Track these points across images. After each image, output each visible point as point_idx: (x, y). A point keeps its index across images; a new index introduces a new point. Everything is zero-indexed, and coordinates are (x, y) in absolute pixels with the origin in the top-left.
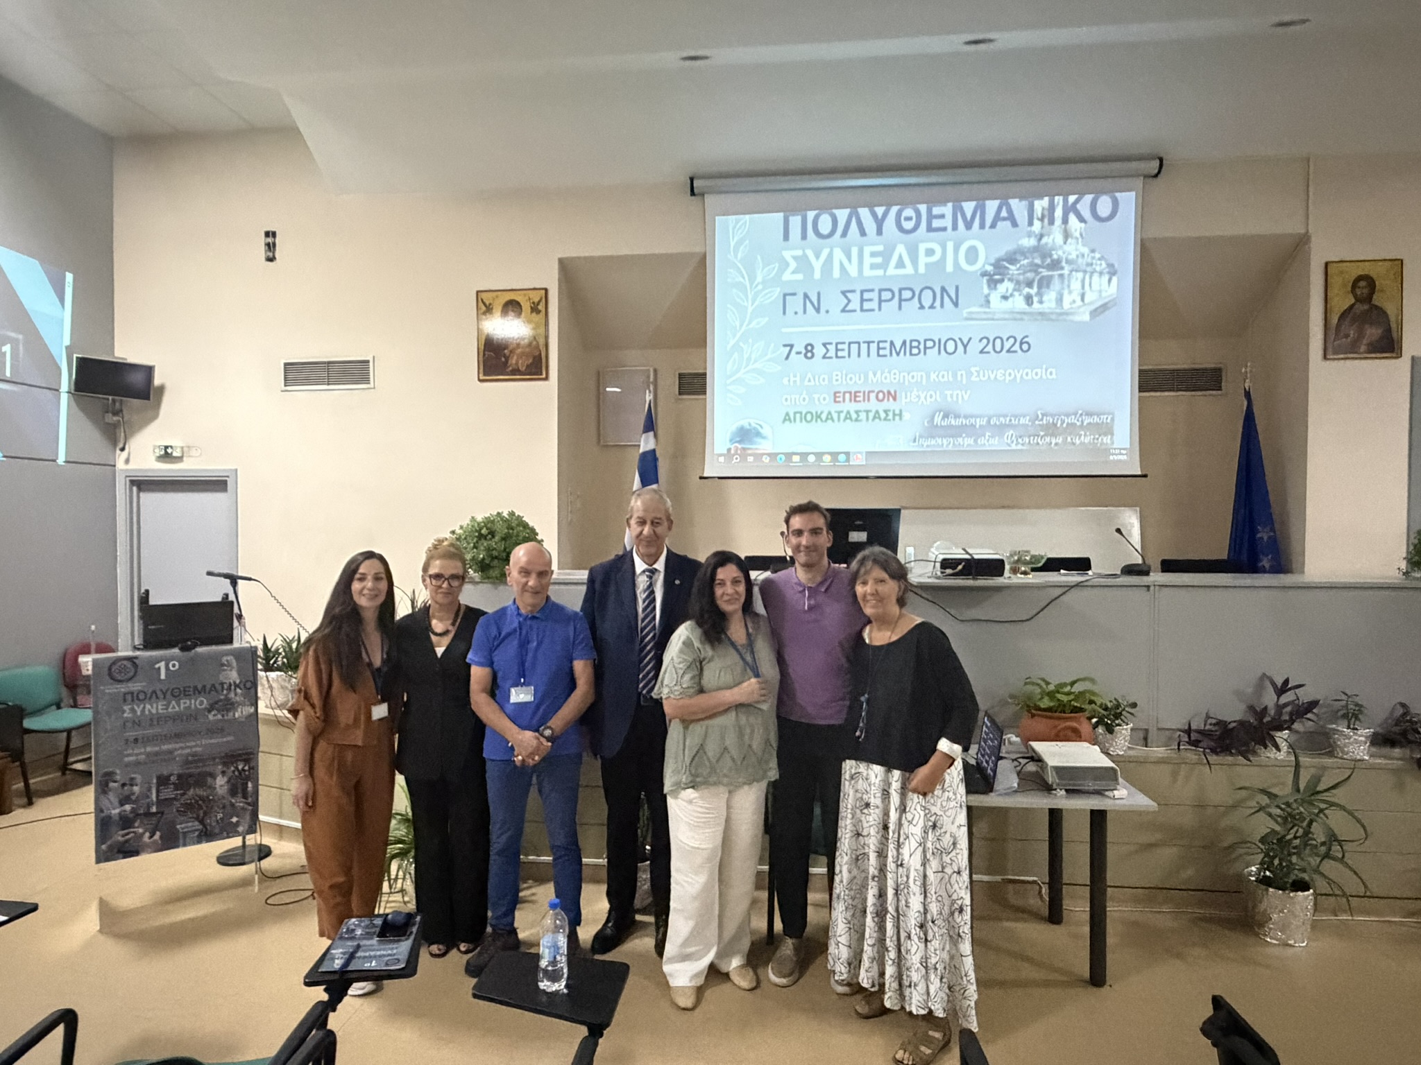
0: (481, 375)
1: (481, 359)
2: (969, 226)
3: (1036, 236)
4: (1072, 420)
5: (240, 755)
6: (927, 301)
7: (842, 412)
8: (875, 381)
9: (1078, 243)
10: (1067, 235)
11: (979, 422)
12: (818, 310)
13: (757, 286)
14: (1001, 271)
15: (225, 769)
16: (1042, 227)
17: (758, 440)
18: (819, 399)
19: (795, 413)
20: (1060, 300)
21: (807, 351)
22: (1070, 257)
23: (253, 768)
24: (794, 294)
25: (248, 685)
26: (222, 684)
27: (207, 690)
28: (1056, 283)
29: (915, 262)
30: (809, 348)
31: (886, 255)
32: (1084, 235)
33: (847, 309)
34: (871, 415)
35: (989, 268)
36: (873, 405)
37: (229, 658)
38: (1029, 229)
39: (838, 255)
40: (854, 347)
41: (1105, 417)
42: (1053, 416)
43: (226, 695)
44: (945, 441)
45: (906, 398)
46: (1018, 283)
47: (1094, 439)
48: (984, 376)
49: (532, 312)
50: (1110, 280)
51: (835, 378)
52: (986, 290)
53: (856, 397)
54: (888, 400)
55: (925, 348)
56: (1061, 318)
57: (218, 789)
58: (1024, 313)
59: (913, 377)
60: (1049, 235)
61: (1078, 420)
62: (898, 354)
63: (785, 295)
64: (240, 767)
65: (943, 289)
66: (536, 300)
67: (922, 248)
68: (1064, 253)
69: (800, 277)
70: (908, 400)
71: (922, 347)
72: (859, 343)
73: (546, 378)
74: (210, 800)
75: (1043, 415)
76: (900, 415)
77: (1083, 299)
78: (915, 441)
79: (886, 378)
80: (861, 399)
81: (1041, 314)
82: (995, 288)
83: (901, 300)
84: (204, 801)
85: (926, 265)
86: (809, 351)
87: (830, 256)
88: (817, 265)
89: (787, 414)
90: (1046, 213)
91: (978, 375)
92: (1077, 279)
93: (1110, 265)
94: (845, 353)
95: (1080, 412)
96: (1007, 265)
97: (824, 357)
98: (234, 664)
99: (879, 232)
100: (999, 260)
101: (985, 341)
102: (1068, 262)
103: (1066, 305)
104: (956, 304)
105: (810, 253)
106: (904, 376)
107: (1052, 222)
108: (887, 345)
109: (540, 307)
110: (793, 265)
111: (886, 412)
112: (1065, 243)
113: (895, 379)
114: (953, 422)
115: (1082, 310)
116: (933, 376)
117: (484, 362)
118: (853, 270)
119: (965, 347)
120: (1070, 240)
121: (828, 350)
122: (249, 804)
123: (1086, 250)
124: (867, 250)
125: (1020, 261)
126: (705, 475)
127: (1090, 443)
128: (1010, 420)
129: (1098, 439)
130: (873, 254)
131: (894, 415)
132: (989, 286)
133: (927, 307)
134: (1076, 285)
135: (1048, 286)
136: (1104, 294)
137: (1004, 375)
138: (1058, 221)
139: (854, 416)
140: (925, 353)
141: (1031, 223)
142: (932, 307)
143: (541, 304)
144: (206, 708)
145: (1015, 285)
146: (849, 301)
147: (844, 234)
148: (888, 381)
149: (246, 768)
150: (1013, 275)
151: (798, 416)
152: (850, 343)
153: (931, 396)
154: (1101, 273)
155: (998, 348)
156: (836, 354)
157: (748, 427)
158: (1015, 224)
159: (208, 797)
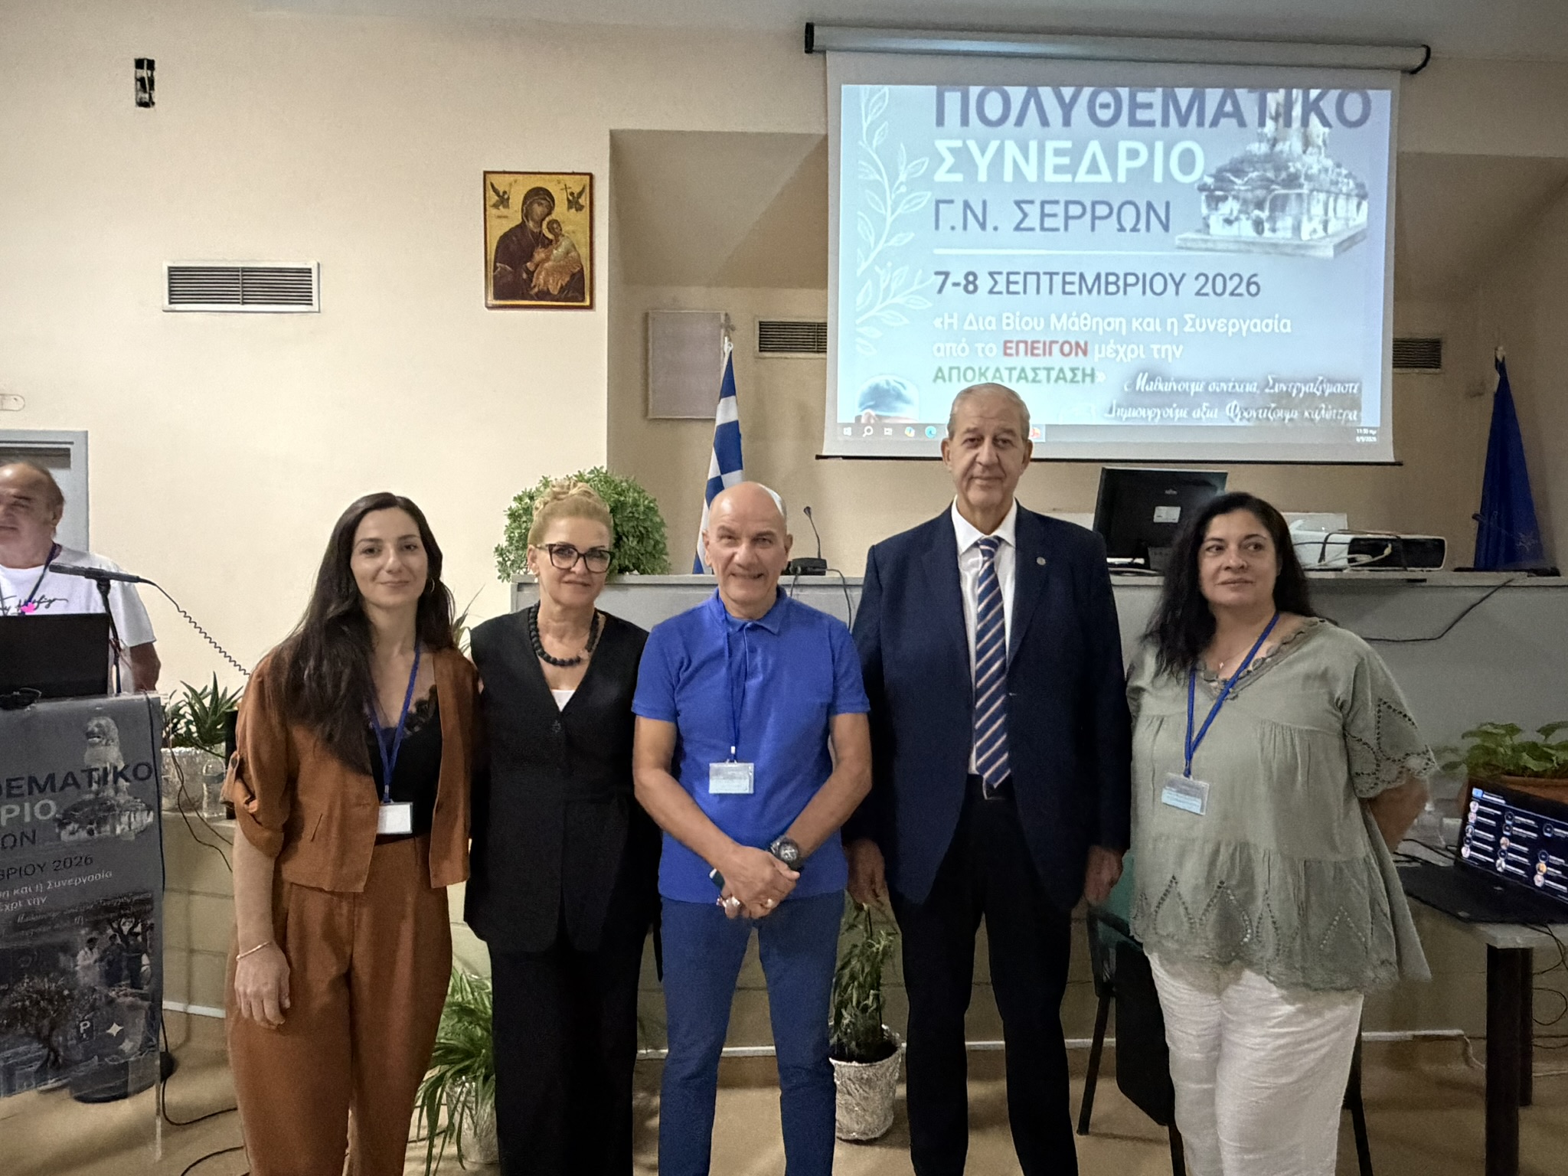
0: (489, 298)
1: (491, 274)
2: (1183, 121)
3: (1268, 140)
4: (1311, 388)
5: (124, 906)
6: (1129, 219)
7: (1015, 369)
8: (1059, 327)
9: (1320, 153)
10: (1307, 142)
11: (1196, 388)
12: (983, 226)
13: (898, 188)
14: (1225, 185)
15: (94, 935)
16: (1276, 129)
17: (900, 405)
18: (983, 349)
19: (951, 369)
20: (1297, 228)
21: (968, 282)
22: (1310, 172)
23: (152, 927)
24: (951, 202)
25: (143, 772)
26: (90, 771)
27: (59, 783)
28: (1293, 207)
29: (1113, 167)
30: (971, 278)
31: (1076, 154)
32: (1328, 142)
33: (1022, 226)
34: (1054, 374)
35: (1209, 181)
36: (1056, 360)
37: (103, 722)
38: (1259, 130)
39: (1011, 149)
40: (1032, 279)
41: (1351, 385)
42: (1286, 382)
43: (97, 793)
44: (1150, 412)
45: (1100, 352)
46: (1245, 202)
47: (1337, 415)
48: (1201, 326)
49: (570, 208)
50: (1359, 205)
51: (1005, 321)
52: (1204, 211)
53: (1033, 348)
54: (1077, 354)
55: (1126, 285)
56: (1299, 252)
57: (80, 975)
58: (1253, 243)
59: (1109, 324)
60: (1285, 140)
61: (1318, 390)
62: (1090, 291)
63: (938, 202)
64: (126, 929)
65: (1150, 206)
66: (577, 190)
67: (1123, 146)
68: (1303, 165)
69: (958, 177)
70: (1103, 355)
71: (1121, 283)
72: (1038, 274)
73: (591, 307)
74: (64, 998)
75: (1275, 381)
76: (1092, 375)
77: (1325, 229)
78: (1110, 412)
79: (1073, 324)
80: (1040, 352)
81: (1275, 245)
82: (1216, 209)
83: (1094, 218)
84: (50, 1001)
85: (1129, 171)
86: (970, 283)
87: (1000, 151)
88: (983, 163)
89: (940, 370)
90: (1282, 110)
91: (1193, 326)
92: (1318, 201)
93: (1360, 186)
94: (1019, 288)
95: (1320, 378)
96: (1232, 178)
97: (991, 292)
98: (114, 732)
99: (1067, 122)
100: (1221, 171)
101: (1202, 279)
102: (1309, 178)
103: (1305, 235)
104: (1166, 228)
105: (972, 145)
106: (1097, 323)
107: (1288, 123)
108: (1076, 279)
109: (582, 201)
110: (950, 160)
111: (1073, 370)
112: (1304, 152)
113: (1085, 325)
114: (1161, 387)
115: (1324, 242)
116: (1135, 324)
117: (495, 277)
118: (1030, 172)
119: (1177, 285)
120: (1310, 149)
121: (996, 283)
122: (143, 997)
123: (1329, 163)
124: (1050, 146)
125: (1247, 173)
126: (824, 453)
127: (1331, 419)
128: (1234, 387)
129: (1342, 415)
130: (1058, 153)
131: (1084, 375)
132: (1209, 206)
133: (1128, 229)
134: (1317, 210)
135: (1283, 209)
136: (1351, 223)
137: (1227, 325)
138: (1296, 124)
139: (1030, 375)
140: (1125, 292)
141: (1262, 124)
142: (1134, 229)
143: (583, 197)
144: (55, 820)
145: (1242, 205)
146: (1025, 215)
147: (1019, 122)
148: (1076, 328)
149: (138, 929)
150: (1239, 190)
151: (955, 372)
152: (1026, 274)
153: (1133, 351)
154: (1348, 196)
155: (1219, 290)
156: (1008, 287)
157: (885, 386)
158: (1242, 123)
159: (60, 993)
